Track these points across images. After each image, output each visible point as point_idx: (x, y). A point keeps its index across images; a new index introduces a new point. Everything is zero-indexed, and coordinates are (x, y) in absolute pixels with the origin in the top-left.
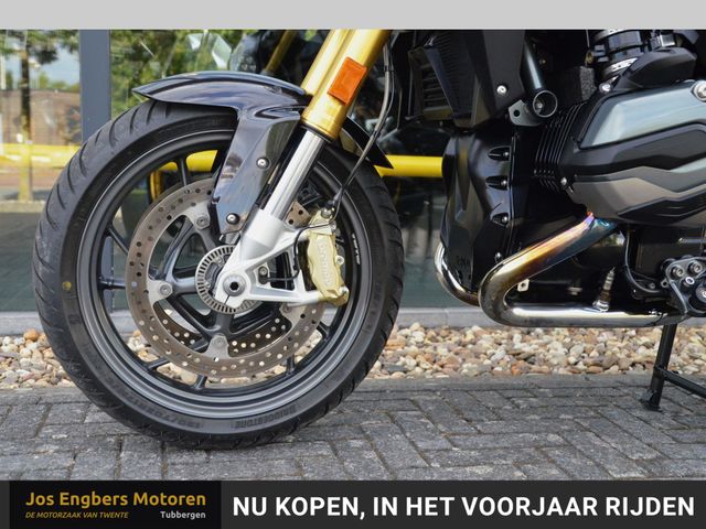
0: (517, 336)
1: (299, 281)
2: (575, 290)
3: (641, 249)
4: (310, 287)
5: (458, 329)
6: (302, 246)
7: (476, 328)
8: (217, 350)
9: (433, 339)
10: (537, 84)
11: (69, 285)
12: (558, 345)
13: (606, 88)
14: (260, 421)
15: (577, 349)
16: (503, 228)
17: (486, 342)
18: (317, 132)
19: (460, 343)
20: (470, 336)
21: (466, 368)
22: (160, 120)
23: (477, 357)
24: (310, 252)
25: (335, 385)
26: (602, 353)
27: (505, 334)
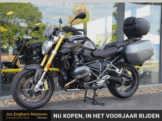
0: (67, 95)
1: (43, 88)
2: (74, 87)
3: (81, 82)
4: (45, 88)
5: (58, 95)
6: (44, 84)
7: (61, 94)
8: (34, 97)
9: (54, 97)
10: (69, 65)
11: (17, 90)
12: (73, 96)
13: (75, 66)
14: (39, 105)
15: (76, 96)
16: (66, 81)
17: (62, 96)
18: (45, 71)
19: (58, 97)
20: (60, 96)
21: (60, 100)
22: (27, 71)
23: (61, 98)
24: (45, 85)
25: (47, 100)
26: (79, 97)
27: (65, 95)
